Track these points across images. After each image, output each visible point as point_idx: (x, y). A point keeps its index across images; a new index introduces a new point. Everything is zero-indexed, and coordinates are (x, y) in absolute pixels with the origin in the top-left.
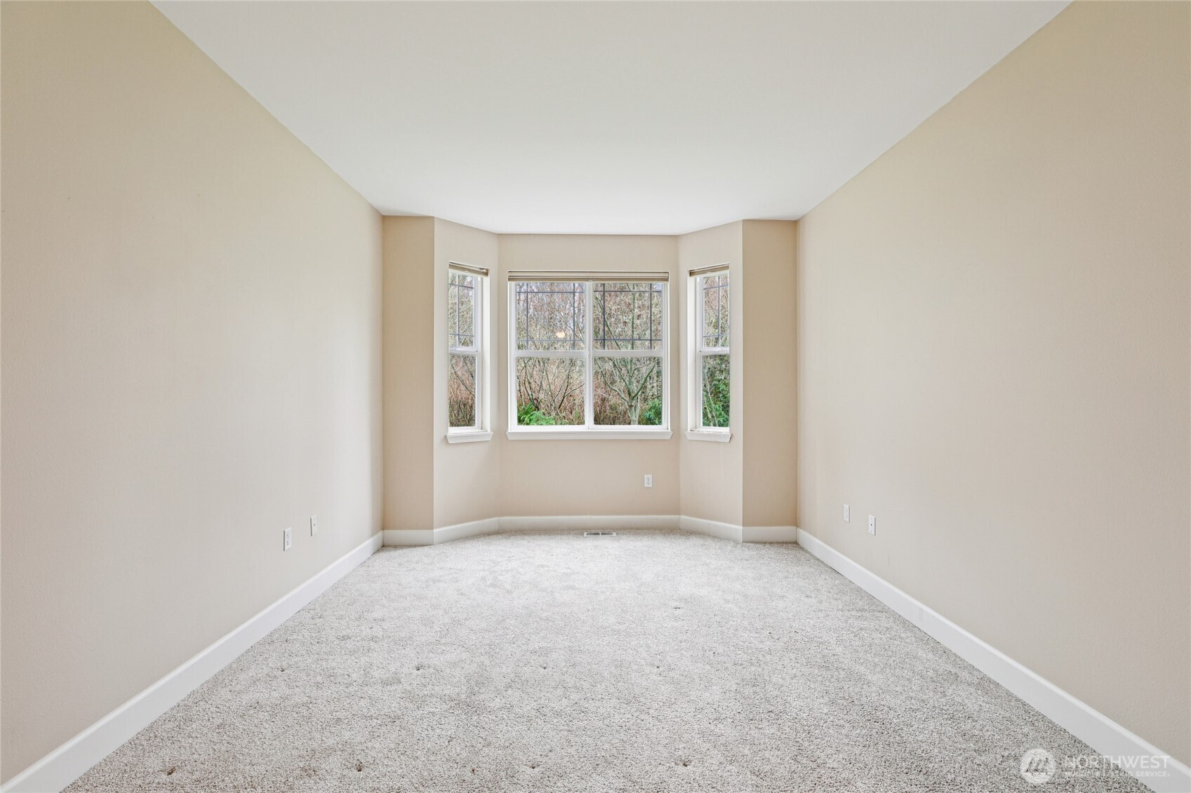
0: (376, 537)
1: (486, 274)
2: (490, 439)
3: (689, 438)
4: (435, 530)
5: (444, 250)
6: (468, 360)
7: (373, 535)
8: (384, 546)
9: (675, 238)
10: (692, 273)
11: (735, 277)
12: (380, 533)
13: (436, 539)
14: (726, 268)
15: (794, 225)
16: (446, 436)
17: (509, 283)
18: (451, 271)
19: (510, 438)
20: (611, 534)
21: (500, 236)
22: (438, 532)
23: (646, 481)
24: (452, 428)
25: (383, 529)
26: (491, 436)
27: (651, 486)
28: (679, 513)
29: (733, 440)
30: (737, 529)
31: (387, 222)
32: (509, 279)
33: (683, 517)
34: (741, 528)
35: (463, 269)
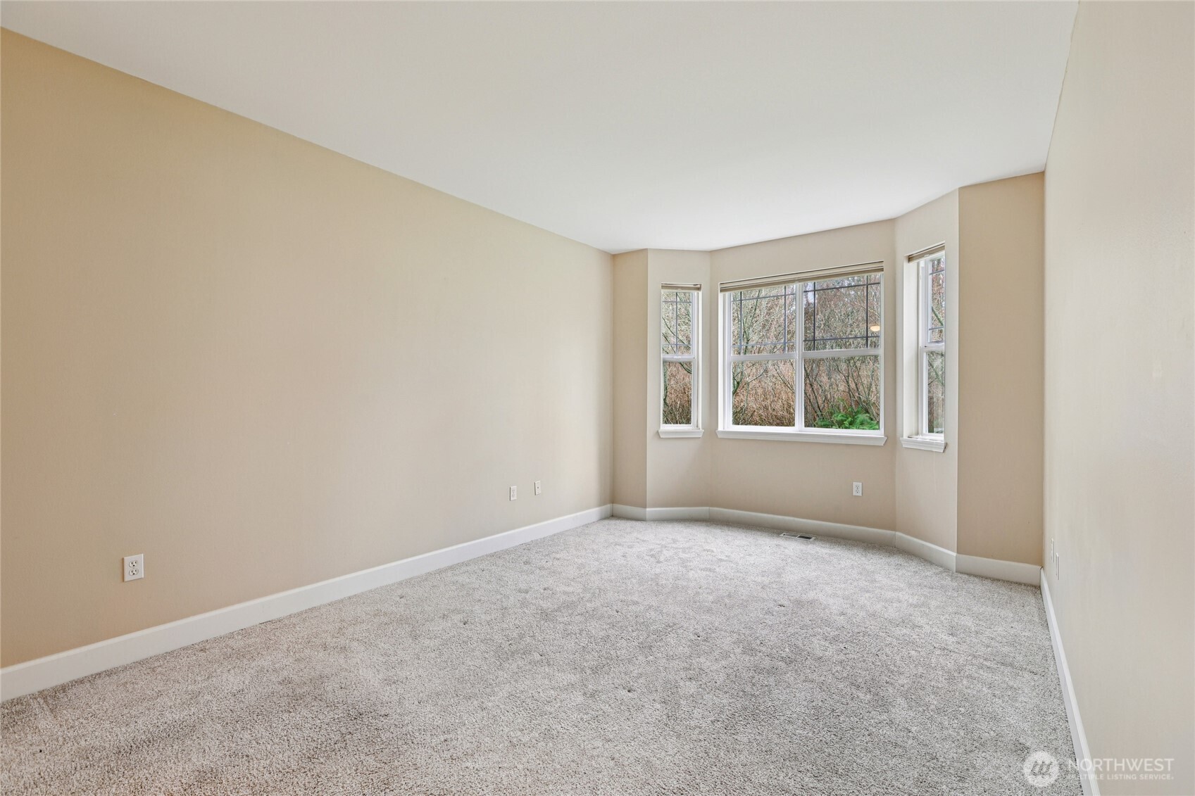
0: (603, 507)
1: (699, 289)
2: (701, 436)
3: (904, 446)
4: (648, 509)
5: (656, 275)
6: (687, 367)
7: (600, 505)
8: (613, 516)
9: (891, 222)
10: (910, 259)
11: (950, 258)
12: (609, 506)
13: (647, 517)
14: (942, 248)
15: (1041, 175)
16: (658, 432)
17: (721, 295)
18: (663, 291)
19: (719, 436)
20: (810, 538)
21: (712, 253)
22: (650, 511)
23: (855, 489)
24: (665, 425)
25: (613, 503)
26: (702, 434)
27: (860, 494)
28: (894, 529)
29: (947, 451)
30: (950, 555)
31: (615, 259)
32: (721, 291)
33: (899, 534)
34: (954, 554)
35: (677, 288)
